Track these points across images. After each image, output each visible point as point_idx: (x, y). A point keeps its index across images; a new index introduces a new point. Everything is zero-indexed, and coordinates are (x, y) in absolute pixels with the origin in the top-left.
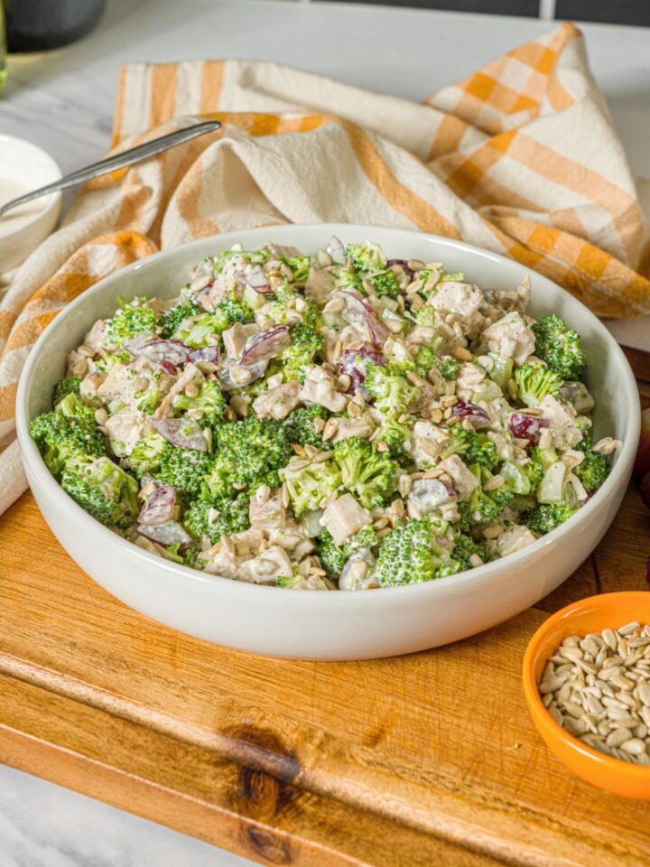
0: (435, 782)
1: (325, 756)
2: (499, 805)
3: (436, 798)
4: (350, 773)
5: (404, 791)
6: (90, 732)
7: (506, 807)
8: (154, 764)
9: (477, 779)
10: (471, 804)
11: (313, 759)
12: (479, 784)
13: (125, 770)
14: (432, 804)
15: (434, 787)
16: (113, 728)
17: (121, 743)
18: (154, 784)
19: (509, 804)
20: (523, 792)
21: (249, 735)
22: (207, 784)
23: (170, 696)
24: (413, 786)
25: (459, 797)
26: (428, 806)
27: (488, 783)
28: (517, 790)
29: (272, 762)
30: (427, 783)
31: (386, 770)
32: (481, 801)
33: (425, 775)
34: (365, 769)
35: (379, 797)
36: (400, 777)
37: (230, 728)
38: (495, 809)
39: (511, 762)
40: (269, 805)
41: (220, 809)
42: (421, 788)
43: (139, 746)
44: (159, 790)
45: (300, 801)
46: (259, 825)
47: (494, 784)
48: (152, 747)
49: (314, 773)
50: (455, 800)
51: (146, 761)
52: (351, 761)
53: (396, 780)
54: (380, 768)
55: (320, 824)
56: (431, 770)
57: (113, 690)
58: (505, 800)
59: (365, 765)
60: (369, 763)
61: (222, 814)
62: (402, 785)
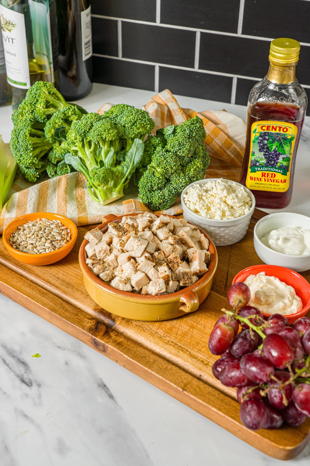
0: (155, 334)
1: (123, 322)
2: (172, 344)
3: (154, 339)
4: (129, 327)
5: (144, 335)
6: (55, 304)
7: (174, 345)
8: (71, 316)
9: (168, 335)
10: (164, 342)
11: (119, 322)
12: (168, 337)
13: (62, 317)
14: (152, 340)
15: (154, 335)
16: (62, 304)
17: (63, 308)
18: (69, 322)
19: (176, 344)
20: (181, 341)
21: (102, 311)
22: (85, 324)
23: (82, 297)
24: (148, 334)
25: (161, 340)
26: (150, 341)
27: (171, 337)
28: (180, 340)
29: (107, 321)
30: (152, 334)
31: (141, 328)
32: (167, 342)
33: (152, 332)
34: (135, 327)
35: (136, 336)
36: (144, 331)
37: (97, 309)
38: (171, 345)
39: (180, 332)
40: (102, 333)
41: (86, 332)
42: (150, 335)
43: (68, 310)
44: (70, 324)
45: (111, 334)
46: (97, 339)
47: (173, 337)
48: (72, 311)
49: (119, 326)
50: (159, 340)
51: (69, 315)
52: (131, 324)
53: (143, 332)
54: (139, 328)
55: (115, 341)
56: (155, 330)
57: (66, 293)
58: (175, 343)
59: (135, 326)
60: (136, 325)
61: (87, 334)
62: (145, 333)
